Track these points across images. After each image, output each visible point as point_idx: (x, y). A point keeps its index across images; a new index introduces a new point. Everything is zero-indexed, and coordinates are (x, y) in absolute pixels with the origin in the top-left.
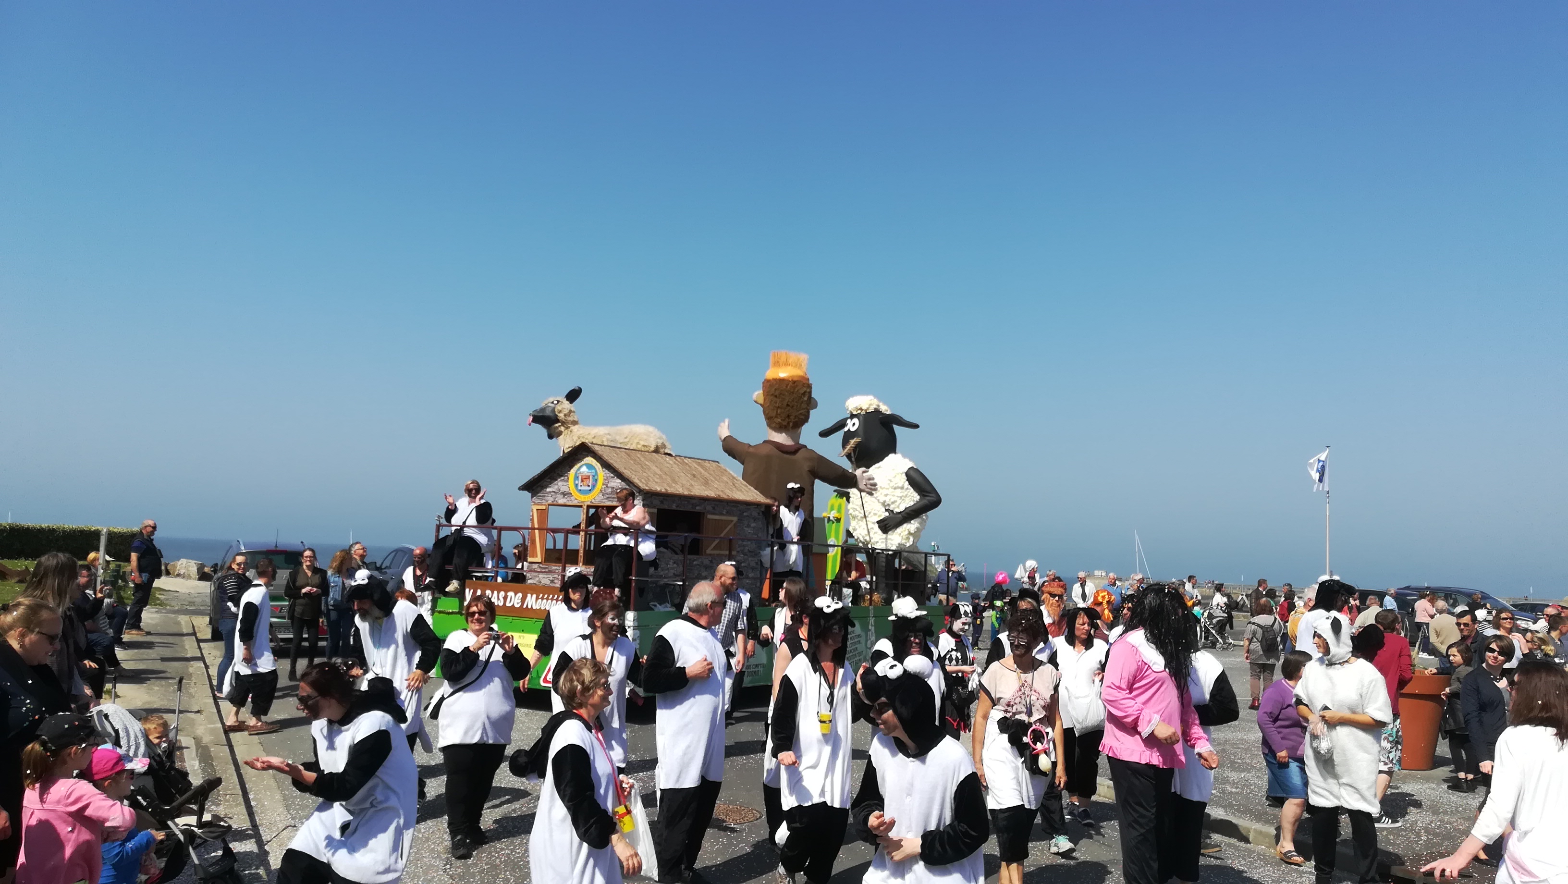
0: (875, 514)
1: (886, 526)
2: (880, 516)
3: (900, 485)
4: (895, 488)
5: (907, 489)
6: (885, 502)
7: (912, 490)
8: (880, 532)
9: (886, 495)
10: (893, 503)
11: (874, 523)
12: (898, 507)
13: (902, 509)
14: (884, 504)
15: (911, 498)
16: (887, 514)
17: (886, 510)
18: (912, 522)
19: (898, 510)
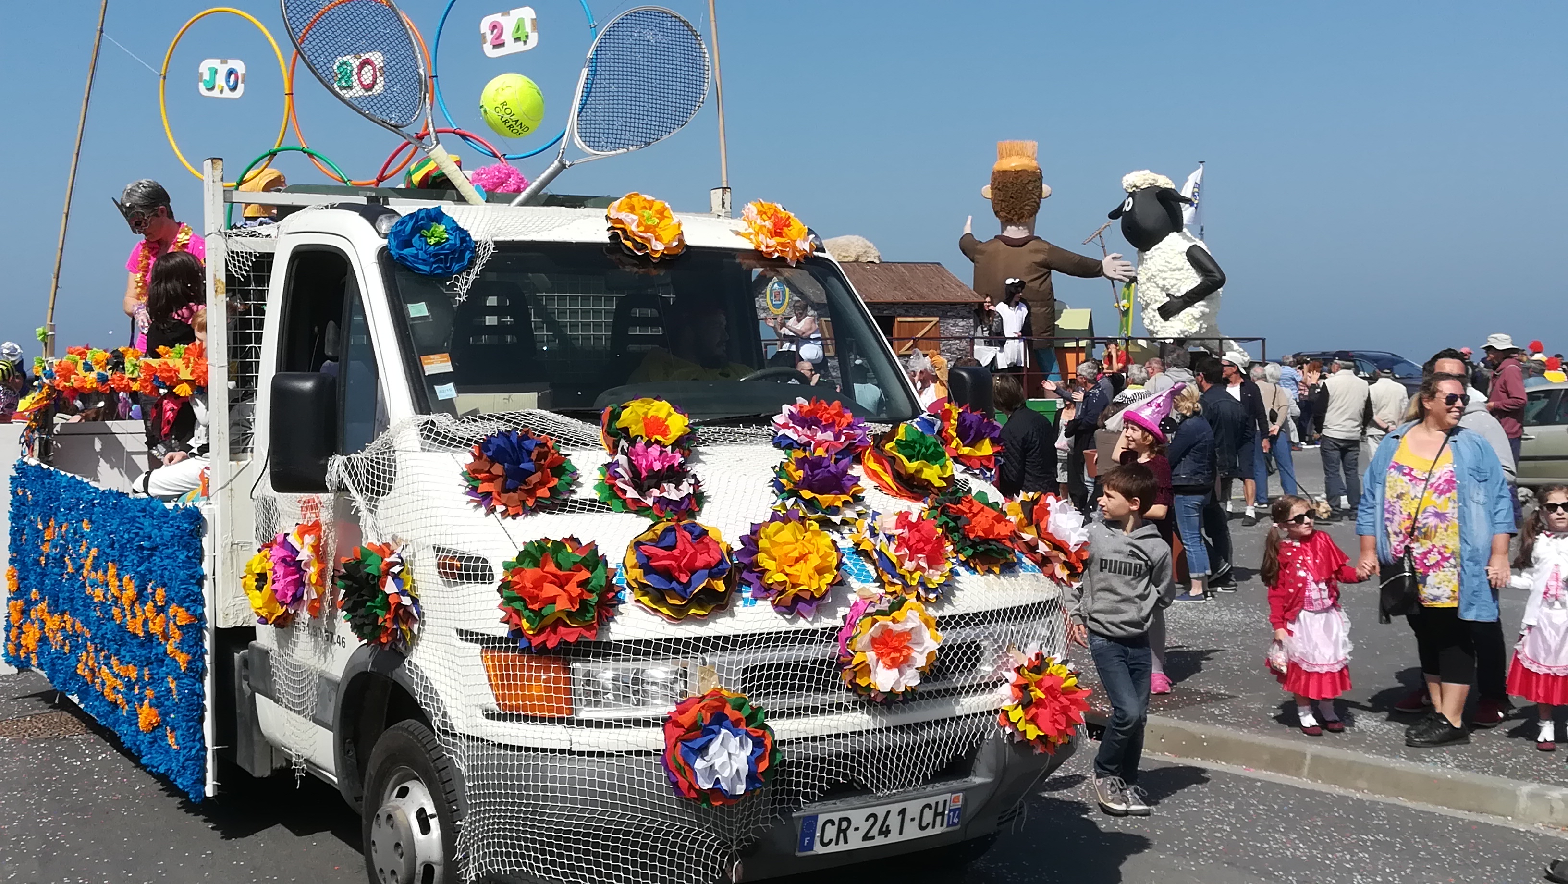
0: (1156, 301)
1: (1167, 312)
2: (1161, 302)
3: (1180, 266)
4: (1174, 270)
5: (1188, 269)
6: (1164, 286)
7: (1193, 271)
8: (1161, 320)
9: (1164, 279)
10: (1172, 286)
11: (1154, 311)
12: (1179, 291)
13: (1183, 291)
14: (1163, 289)
15: (1191, 280)
16: (1168, 299)
17: (1168, 295)
18: (1196, 305)
19: (1180, 295)
